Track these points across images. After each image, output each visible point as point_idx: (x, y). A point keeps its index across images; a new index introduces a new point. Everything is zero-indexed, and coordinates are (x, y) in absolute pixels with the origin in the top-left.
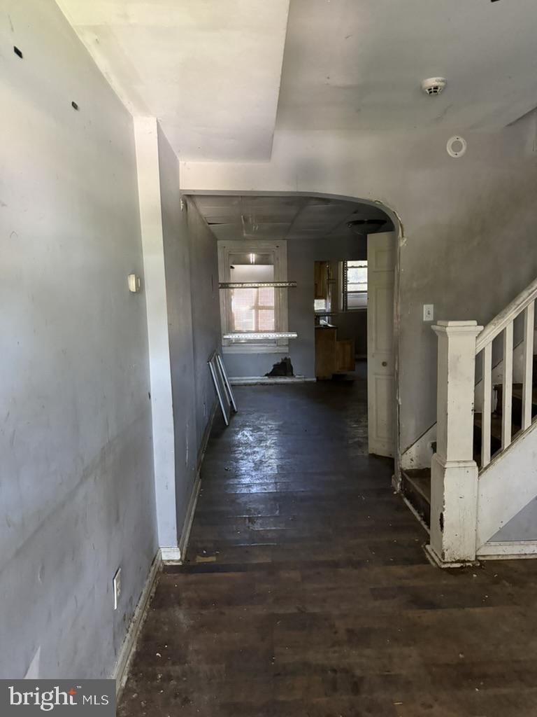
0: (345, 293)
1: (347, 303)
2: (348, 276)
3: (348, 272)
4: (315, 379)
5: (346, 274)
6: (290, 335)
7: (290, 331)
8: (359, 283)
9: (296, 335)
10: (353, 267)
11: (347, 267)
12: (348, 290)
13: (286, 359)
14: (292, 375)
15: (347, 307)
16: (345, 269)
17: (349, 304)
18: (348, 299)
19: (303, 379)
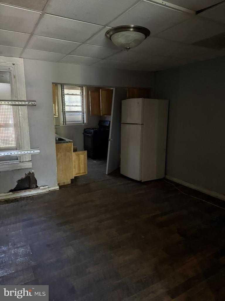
0: (64, 112)
1: (65, 119)
2: (65, 100)
3: (65, 97)
4: (57, 188)
5: (64, 99)
6: (32, 152)
7: (32, 148)
8: (73, 106)
9: (38, 151)
10: (68, 94)
11: (64, 94)
12: (66, 110)
13: (30, 173)
14: (37, 187)
15: (65, 122)
16: (63, 95)
17: (67, 120)
18: (66, 116)
19: (48, 190)
